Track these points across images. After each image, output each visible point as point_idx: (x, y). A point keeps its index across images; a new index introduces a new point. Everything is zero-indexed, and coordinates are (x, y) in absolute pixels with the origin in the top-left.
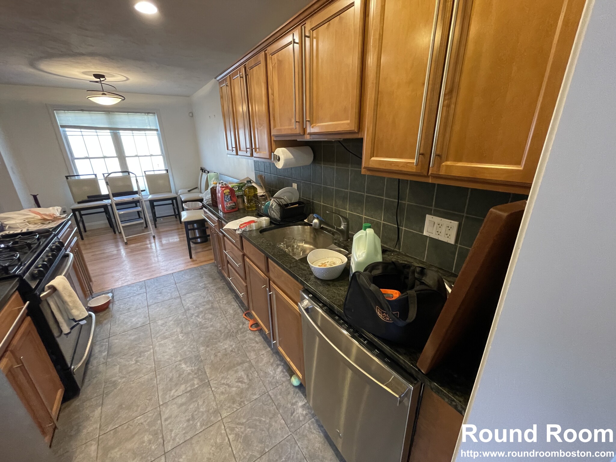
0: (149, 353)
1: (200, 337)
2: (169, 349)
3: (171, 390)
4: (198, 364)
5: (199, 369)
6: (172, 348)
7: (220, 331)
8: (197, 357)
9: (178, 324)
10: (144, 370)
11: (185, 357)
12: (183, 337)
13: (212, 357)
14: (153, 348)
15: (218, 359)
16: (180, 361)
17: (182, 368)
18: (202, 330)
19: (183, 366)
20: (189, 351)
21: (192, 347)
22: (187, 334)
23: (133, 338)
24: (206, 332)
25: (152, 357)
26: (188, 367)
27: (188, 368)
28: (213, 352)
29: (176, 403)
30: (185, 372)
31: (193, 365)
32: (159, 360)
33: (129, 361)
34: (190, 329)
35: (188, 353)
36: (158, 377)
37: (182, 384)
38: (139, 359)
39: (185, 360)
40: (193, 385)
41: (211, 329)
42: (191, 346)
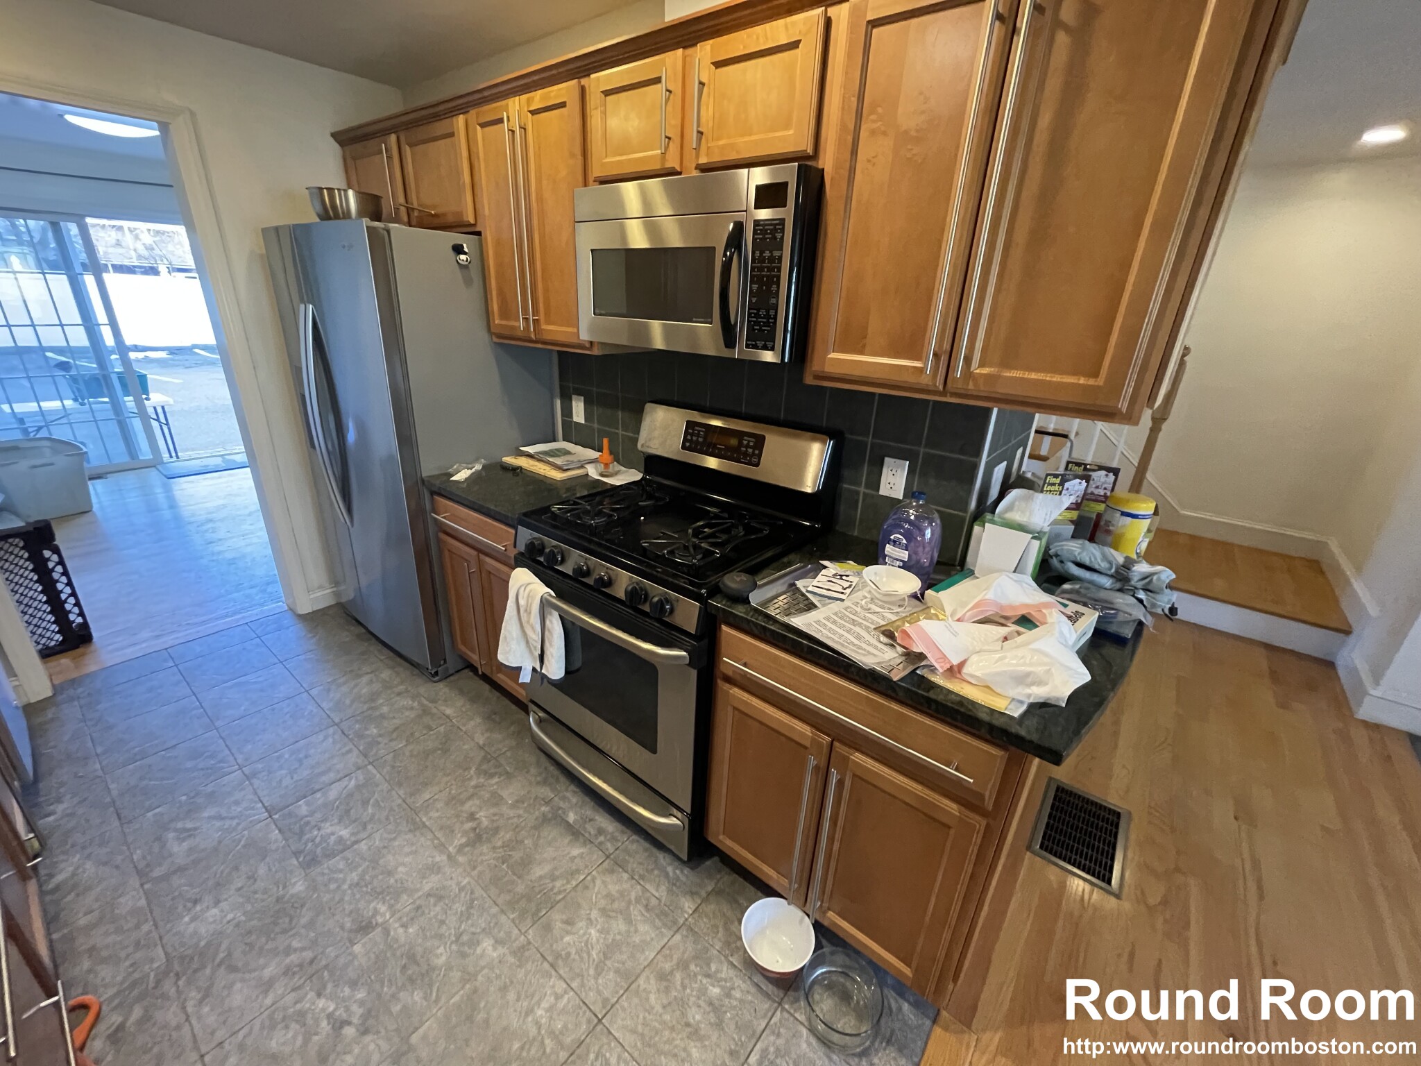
0: (457, 843)
1: (311, 924)
2: (403, 864)
3: (358, 787)
4: (306, 844)
5: (302, 833)
6: (397, 868)
7: (233, 969)
8: (311, 862)
9: (412, 958)
10: (439, 805)
11: (348, 854)
12: (376, 912)
13: (262, 870)
14: (450, 857)
15: (243, 868)
16: (356, 842)
17: (346, 828)
18: (308, 955)
19: (345, 833)
20: (341, 871)
21: (333, 886)
22: (365, 927)
23: (538, 871)
24: (288, 951)
25: (439, 834)
26: (333, 834)
27: (329, 831)
28: (260, 885)
29: (338, 771)
30: (336, 821)
31: (318, 840)
32: (418, 833)
33: (495, 815)
34: (357, 948)
35: (341, 865)
36: (400, 801)
37: (336, 800)
38: (469, 825)
39: (343, 846)
40: (308, 804)
41: (267, 973)
42: (339, 887)
